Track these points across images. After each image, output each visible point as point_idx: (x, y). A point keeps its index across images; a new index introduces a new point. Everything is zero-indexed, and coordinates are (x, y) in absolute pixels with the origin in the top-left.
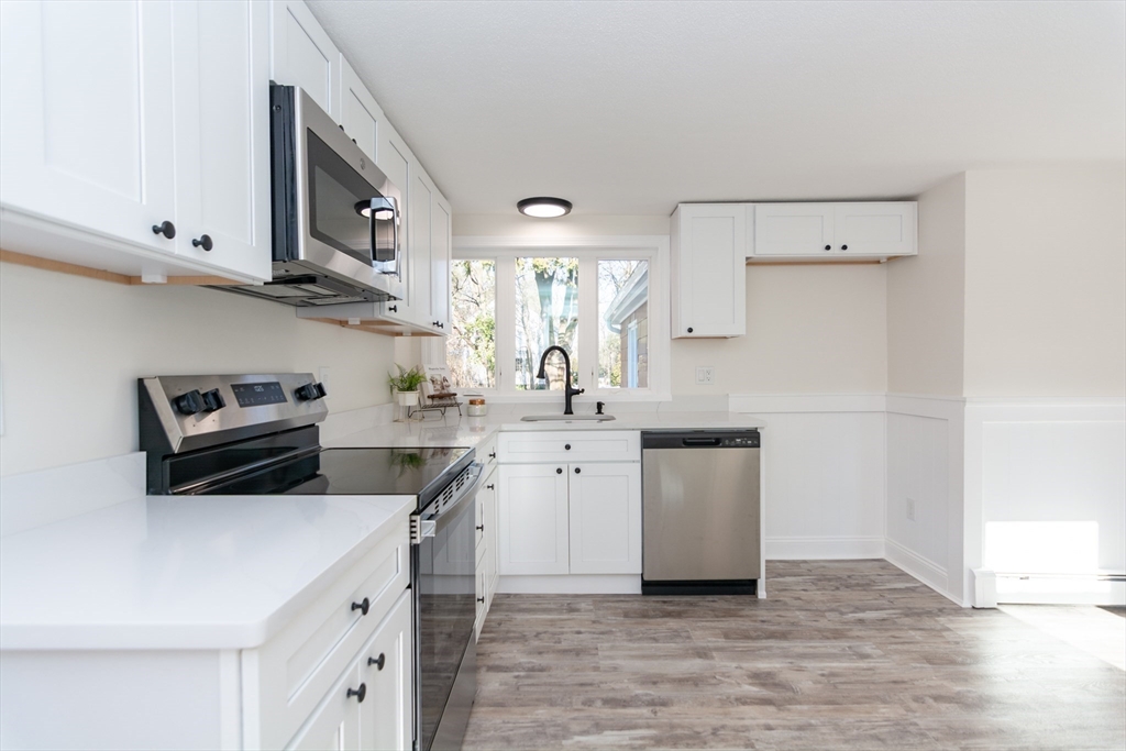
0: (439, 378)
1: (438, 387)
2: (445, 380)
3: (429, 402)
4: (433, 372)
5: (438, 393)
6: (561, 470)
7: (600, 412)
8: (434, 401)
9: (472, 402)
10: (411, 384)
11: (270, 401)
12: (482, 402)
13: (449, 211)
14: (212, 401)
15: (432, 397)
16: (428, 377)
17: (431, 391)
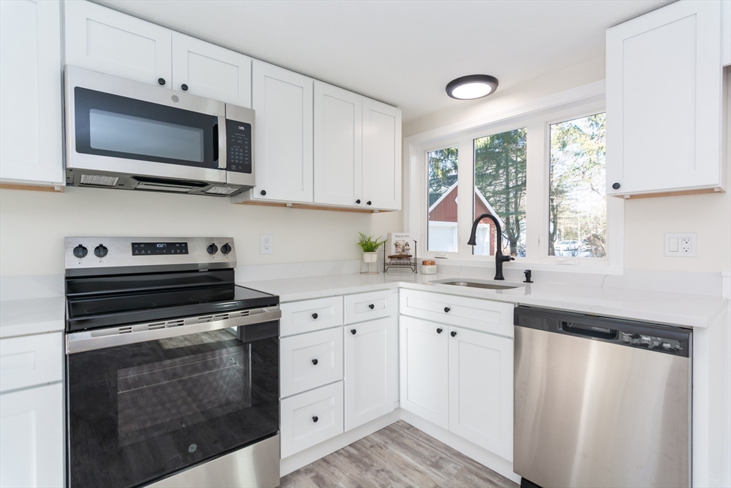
0: (402, 243)
1: (400, 250)
2: (407, 244)
3: (388, 261)
4: (398, 239)
5: (398, 254)
6: (439, 331)
7: (528, 280)
8: (394, 261)
9: (424, 263)
10: (369, 247)
11: (169, 253)
12: (432, 263)
13: (398, 114)
14: (101, 251)
15: (391, 257)
16: (393, 242)
17: (393, 253)
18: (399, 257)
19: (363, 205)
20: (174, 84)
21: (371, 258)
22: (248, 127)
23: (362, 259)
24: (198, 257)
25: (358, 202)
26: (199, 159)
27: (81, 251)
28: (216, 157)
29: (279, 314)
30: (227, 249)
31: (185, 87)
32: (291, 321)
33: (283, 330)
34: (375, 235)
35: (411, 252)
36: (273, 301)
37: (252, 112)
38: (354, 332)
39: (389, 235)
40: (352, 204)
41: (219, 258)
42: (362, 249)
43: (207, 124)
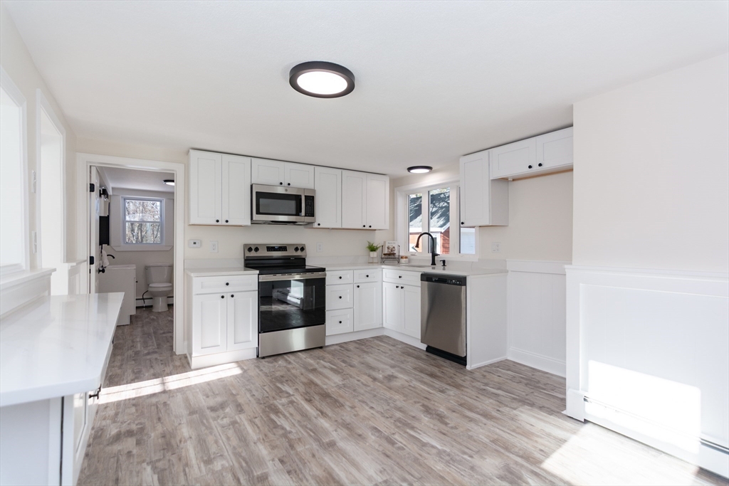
0: (391, 247)
1: (390, 250)
2: (394, 248)
4: (389, 245)
6: (397, 287)
7: (444, 265)
8: (386, 257)
9: (402, 258)
10: (372, 249)
11: (280, 251)
12: (406, 258)
13: (387, 179)
14: (257, 249)
15: (385, 254)
16: (387, 246)
17: (386, 252)
18: (389, 254)
19: (367, 227)
20: (285, 184)
21: (374, 254)
22: (313, 197)
23: (369, 255)
24: (291, 253)
25: (364, 226)
26: (294, 213)
27: (250, 249)
28: (301, 212)
29: (325, 275)
30: (303, 249)
31: (289, 184)
32: (331, 279)
33: (327, 282)
34: (377, 242)
35: (396, 252)
36: (323, 270)
37: (314, 191)
38: (358, 287)
39: (385, 242)
40: (361, 227)
41: (299, 253)
42: (368, 250)
43: (297, 198)
